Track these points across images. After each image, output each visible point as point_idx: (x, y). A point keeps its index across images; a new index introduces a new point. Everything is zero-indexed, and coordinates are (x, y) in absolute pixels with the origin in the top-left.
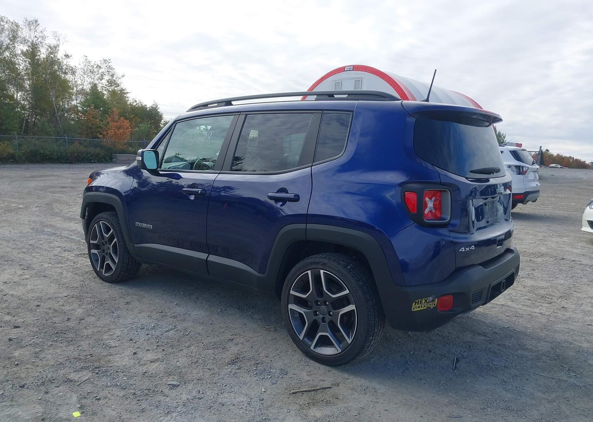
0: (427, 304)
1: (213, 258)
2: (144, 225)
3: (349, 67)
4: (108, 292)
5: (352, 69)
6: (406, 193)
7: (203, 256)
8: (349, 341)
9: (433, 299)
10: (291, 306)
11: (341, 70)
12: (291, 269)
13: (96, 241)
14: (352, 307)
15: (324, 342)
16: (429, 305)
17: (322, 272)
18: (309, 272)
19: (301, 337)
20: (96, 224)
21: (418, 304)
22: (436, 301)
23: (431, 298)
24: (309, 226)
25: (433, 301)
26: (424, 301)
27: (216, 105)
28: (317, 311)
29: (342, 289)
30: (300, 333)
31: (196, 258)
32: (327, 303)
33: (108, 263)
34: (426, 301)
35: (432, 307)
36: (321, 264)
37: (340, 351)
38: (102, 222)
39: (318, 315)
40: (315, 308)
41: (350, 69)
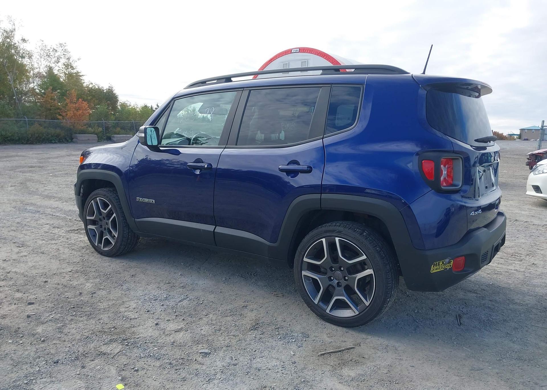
0: (444, 266)
1: (219, 230)
2: (146, 200)
3: (295, 49)
4: (110, 266)
5: (298, 51)
6: (423, 161)
7: (210, 228)
8: (367, 304)
9: (449, 261)
10: (304, 273)
11: (288, 52)
12: (304, 237)
13: (93, 217)
14: (369, 272)
15: (340, 305)
16: (445, 267)
17: (337, 239)
18: (324, 240)
19: (316, 302)
20: (93, 201)
21: (436, 266)
22: (452, 263)
23: (447, 260)
24: (324, 196)
25: (449, 262)
26: (441, 263)
27: (215, 81)
28: (332, 277)
29: (358, 255)
30: (315, 297)
31: (202, 230)
32: (342, 269)
33: (107, 238)
34: (443, 263)
35: (448, 268)
36: (336, 232)
37: (357, 313)
38: (99, 199)
39: (333, 280)
40: (329, 274)
41: (297, 51)
